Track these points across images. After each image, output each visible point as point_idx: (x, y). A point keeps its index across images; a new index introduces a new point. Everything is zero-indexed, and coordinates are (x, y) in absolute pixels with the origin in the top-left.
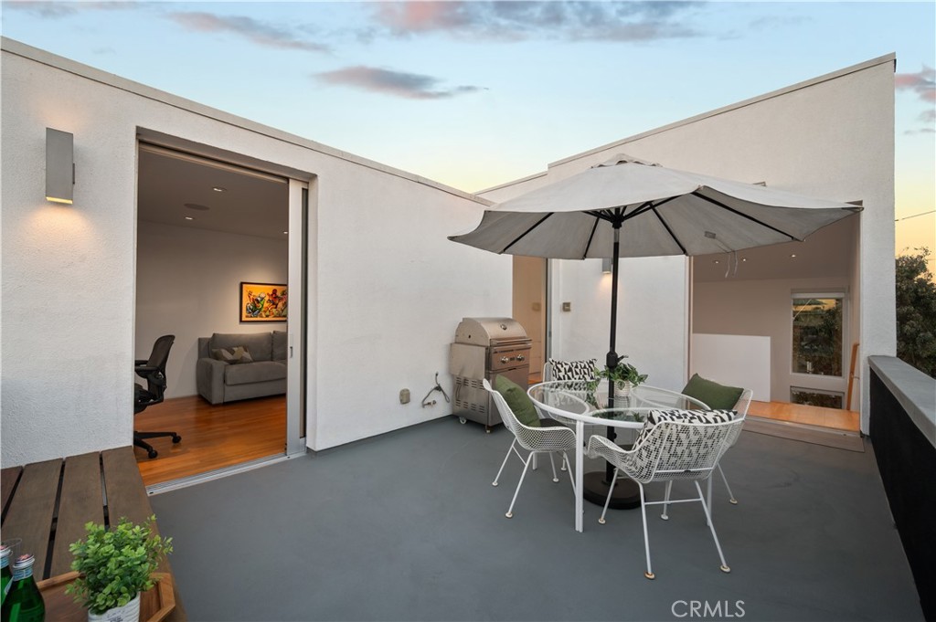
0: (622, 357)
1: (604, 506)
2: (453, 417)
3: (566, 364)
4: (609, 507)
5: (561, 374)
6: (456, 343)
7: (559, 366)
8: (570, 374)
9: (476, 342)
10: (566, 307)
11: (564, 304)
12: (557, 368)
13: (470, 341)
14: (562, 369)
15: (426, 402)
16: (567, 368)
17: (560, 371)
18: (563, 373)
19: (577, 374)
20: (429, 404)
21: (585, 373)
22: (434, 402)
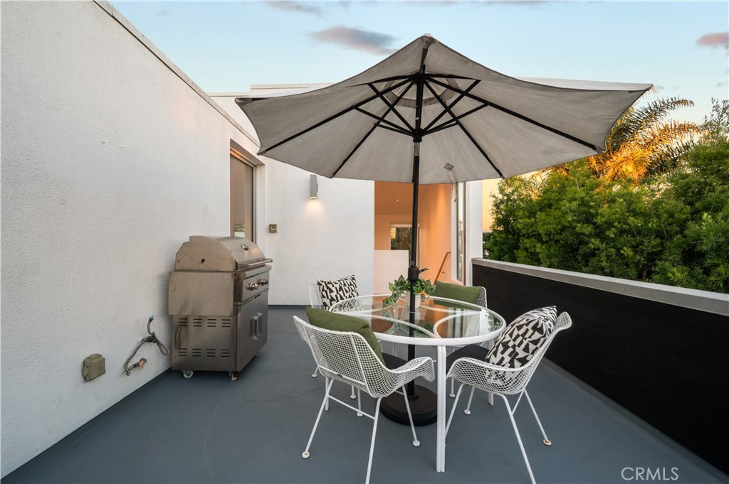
0: (423, 270)
1: (410, 425)
2: (172, 373)
3: (336, 283)
4: (415, 425)
5: (333, 295)
6: (176, 271)
7: (330, 286)
8: (341, 293)
9: (215, 267)
10: (272, 229)
11: (270, 225)
12: (328, 288)
13: (203, 266)
14: (334, 289)
15: (130, 365)
16: (337, 286)
17: (331, 291)
18: (335, 293)
19: (347, 292)
20: (136, 366)
21: (353, 291)
22: (144, 360)
